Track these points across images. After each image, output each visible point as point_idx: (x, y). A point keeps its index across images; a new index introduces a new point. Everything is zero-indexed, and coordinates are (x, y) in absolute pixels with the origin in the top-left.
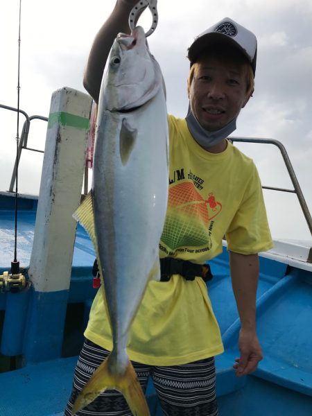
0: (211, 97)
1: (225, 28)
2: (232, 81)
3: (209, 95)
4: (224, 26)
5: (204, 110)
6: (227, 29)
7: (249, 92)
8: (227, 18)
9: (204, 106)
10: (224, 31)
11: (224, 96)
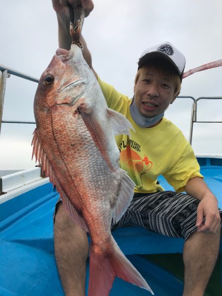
0: (149, 95)
1: (166, 49)
2: (165, 85)
3: (148, 93)
4: (165, 47)
5: (144, 103)
6: (167, 50)
7: (176, 94)
8: (168, 42)
9: (143, 101)
10: (165, 50)
11: (158, 95)
